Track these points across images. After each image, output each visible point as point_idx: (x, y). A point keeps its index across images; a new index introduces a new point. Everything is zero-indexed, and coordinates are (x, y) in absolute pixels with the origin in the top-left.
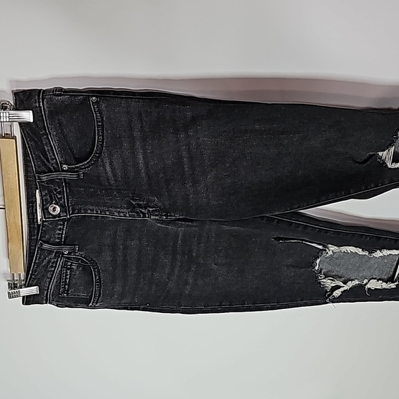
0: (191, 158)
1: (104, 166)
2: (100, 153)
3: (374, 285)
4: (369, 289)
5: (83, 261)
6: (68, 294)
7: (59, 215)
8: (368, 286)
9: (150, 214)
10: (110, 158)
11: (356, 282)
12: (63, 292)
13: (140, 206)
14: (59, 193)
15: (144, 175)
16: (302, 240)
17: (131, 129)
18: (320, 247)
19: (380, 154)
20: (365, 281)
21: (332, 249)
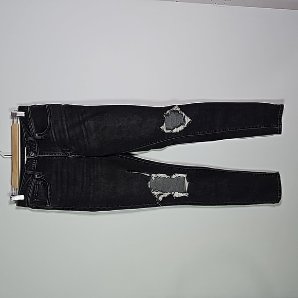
0: (86, 129)
1: (52, 133)
2: (50, 127)
3: (177, 195)
4: (175, 197)
5: (44, 181)
6: (37, 199)
7: (34, 156)
8: (175, 196)
9: (71, 154)
10: (54, 130)
11: (169, 193)
12: (35, 198)
13: (67, 151)
14: (34, 146)
15: (68, 137)
16: (140, 172)
17: (62, 117)
18: (148, 175)
19: (161, 127)
20: (173, 193)
21: (154, 176)
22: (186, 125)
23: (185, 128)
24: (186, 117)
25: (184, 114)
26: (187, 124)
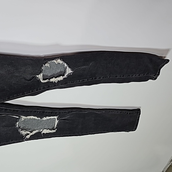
3: (45, 131)
4: (44, 134)
11: (37, 131)
18: (17, 117)
19: (37, 76)
20: (41, 130)
21: (23, 118)
22: (65, 75)
23: (64, 79)
24: (67, 67)
25: (66, 65)
26: (67, 74)
